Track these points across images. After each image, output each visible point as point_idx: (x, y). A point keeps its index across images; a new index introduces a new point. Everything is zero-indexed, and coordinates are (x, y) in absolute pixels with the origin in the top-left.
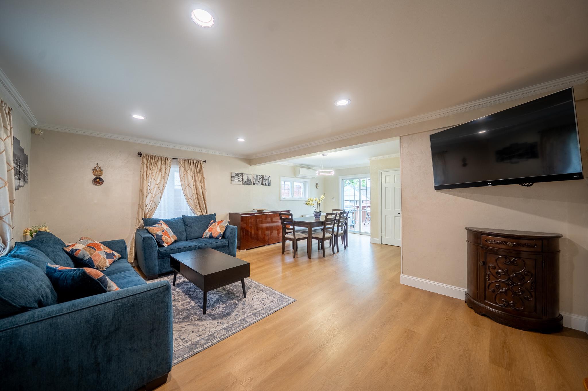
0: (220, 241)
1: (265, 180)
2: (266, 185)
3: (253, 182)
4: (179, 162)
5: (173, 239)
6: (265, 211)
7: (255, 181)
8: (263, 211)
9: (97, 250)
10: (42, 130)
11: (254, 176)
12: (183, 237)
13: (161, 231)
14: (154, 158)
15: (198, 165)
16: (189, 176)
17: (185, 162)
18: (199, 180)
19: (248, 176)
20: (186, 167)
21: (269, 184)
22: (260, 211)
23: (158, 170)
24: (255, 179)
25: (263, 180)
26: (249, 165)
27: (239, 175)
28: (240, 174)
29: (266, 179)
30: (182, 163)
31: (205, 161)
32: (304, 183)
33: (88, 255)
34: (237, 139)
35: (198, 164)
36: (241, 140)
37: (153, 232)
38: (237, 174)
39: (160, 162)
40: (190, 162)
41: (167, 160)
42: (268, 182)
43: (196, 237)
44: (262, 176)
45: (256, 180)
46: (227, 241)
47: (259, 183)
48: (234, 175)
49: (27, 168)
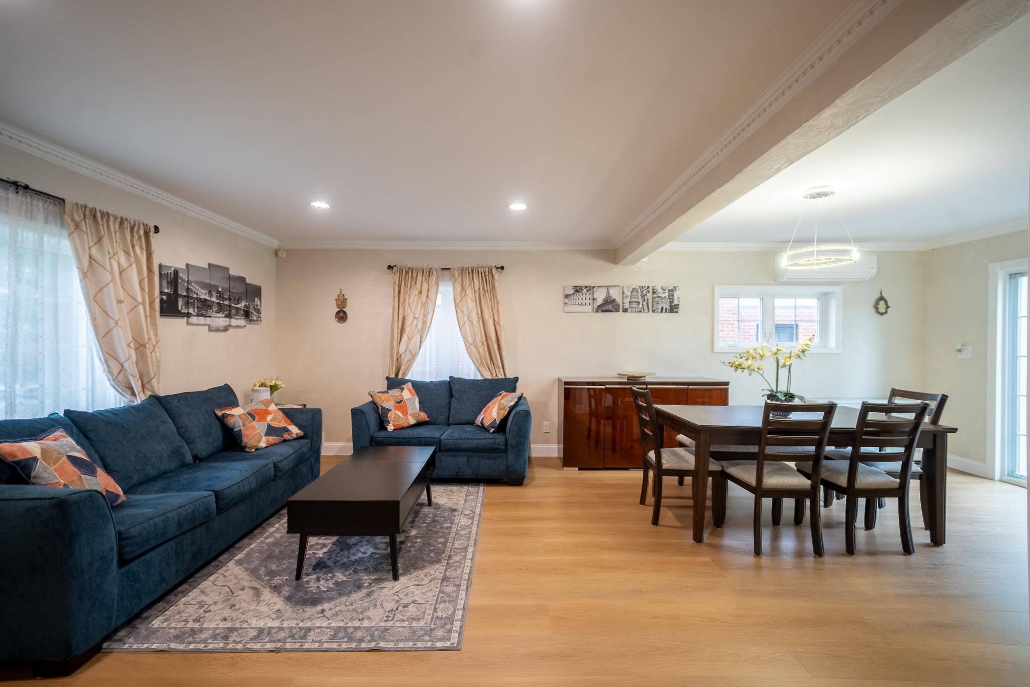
0: (487, 435)
1: (659, 297)
2: (662, 312)
3: (623, 306)
4: (453, 276)
5: (413, 420)
6: (648, 380)
7: (630, 302)
8: (642, 380)
9: (256, 420)
10: (287, 251)
11: (625, 291)
12: (442, 417)
13: (393, 402)
14: (410, 271)
15: (487, 277)
16: (469, 300)
17: (462, 274)
18: (488, 308)
19: (608, 292)
20: (464, 282)
21: (673, 309)
22: (633, 380)
23: (417, 292)
24: (627, 297)
25: (653, 298)
26: (613, 265)
27: (585, 291)
28: (586, 287)
29: (663, 295)
30: (456, 276)
31: (502, 268)
32: (824, 298)
33: (240, 426)
34: (507, 206)
35: (487, 274)
36: (518, 206)
37: (379, 402)
38: (578, 288)
39: (419, 278)
40: (471, 272)
41: (431, 273)
42: (671, 302)
43: (463, 422)
44: (651, 290)
45: (632, 300)
46: (503, 440)
47: (641, 306)
48: (571, 291)
49: (258, 303)
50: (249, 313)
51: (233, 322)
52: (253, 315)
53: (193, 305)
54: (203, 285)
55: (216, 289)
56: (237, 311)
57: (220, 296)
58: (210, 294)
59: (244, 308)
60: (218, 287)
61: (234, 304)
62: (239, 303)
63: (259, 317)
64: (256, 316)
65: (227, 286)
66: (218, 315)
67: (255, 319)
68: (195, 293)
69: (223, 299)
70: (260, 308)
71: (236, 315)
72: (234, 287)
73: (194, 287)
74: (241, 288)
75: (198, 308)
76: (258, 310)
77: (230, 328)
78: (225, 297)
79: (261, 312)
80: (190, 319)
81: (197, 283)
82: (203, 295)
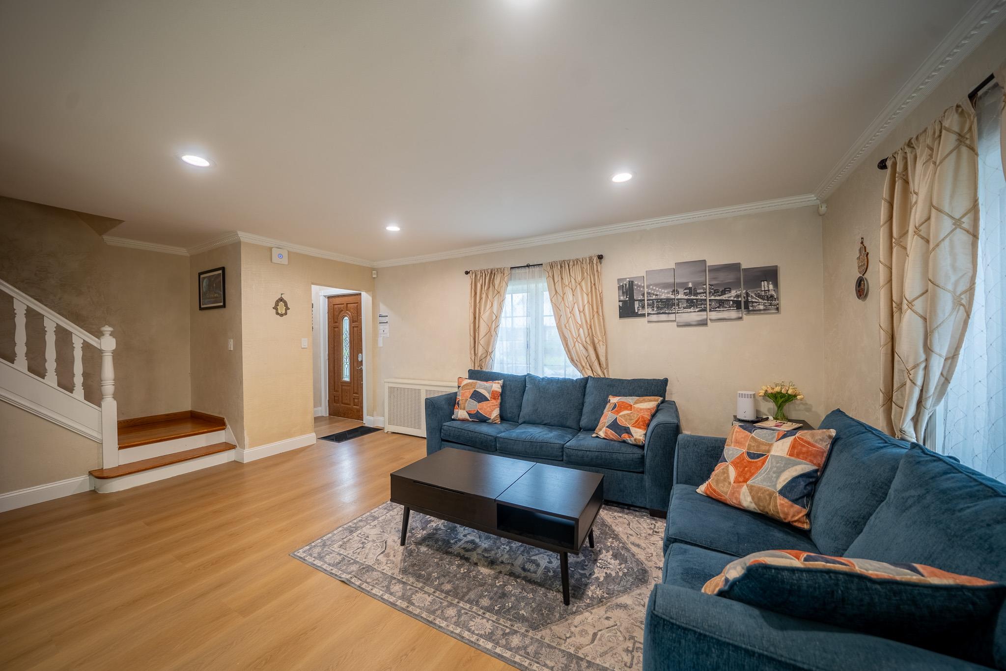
49: (768, 287)
50: (747, 303)
51: (714, 315)
52: (755, 304)
53: (651, 306)
54: (665, 286)
55: (684, 285)
56: (721, 303)
57: (691, 291)
58: (675, 292)
59: (734, 297)
60: (687, 283)
61: (715, 296)
62: (725, 294)
63: (771, 305)
64: (764, 305)
65: (703, 279)
66: (689, 310)
67: (762, 307)
68: (654, 295)
69: (696, 294)
70: (773, 293)
71: (718, 307)
72: (715, 279)
73: (652, 289)
74: (729, 277)
75: (658, 308)
76: (767, 296)
77: (709, 321)
78: (698, 291)
79: (778, 298)
80: (649, 317)
81: (656, 285)
82: (665, 294)
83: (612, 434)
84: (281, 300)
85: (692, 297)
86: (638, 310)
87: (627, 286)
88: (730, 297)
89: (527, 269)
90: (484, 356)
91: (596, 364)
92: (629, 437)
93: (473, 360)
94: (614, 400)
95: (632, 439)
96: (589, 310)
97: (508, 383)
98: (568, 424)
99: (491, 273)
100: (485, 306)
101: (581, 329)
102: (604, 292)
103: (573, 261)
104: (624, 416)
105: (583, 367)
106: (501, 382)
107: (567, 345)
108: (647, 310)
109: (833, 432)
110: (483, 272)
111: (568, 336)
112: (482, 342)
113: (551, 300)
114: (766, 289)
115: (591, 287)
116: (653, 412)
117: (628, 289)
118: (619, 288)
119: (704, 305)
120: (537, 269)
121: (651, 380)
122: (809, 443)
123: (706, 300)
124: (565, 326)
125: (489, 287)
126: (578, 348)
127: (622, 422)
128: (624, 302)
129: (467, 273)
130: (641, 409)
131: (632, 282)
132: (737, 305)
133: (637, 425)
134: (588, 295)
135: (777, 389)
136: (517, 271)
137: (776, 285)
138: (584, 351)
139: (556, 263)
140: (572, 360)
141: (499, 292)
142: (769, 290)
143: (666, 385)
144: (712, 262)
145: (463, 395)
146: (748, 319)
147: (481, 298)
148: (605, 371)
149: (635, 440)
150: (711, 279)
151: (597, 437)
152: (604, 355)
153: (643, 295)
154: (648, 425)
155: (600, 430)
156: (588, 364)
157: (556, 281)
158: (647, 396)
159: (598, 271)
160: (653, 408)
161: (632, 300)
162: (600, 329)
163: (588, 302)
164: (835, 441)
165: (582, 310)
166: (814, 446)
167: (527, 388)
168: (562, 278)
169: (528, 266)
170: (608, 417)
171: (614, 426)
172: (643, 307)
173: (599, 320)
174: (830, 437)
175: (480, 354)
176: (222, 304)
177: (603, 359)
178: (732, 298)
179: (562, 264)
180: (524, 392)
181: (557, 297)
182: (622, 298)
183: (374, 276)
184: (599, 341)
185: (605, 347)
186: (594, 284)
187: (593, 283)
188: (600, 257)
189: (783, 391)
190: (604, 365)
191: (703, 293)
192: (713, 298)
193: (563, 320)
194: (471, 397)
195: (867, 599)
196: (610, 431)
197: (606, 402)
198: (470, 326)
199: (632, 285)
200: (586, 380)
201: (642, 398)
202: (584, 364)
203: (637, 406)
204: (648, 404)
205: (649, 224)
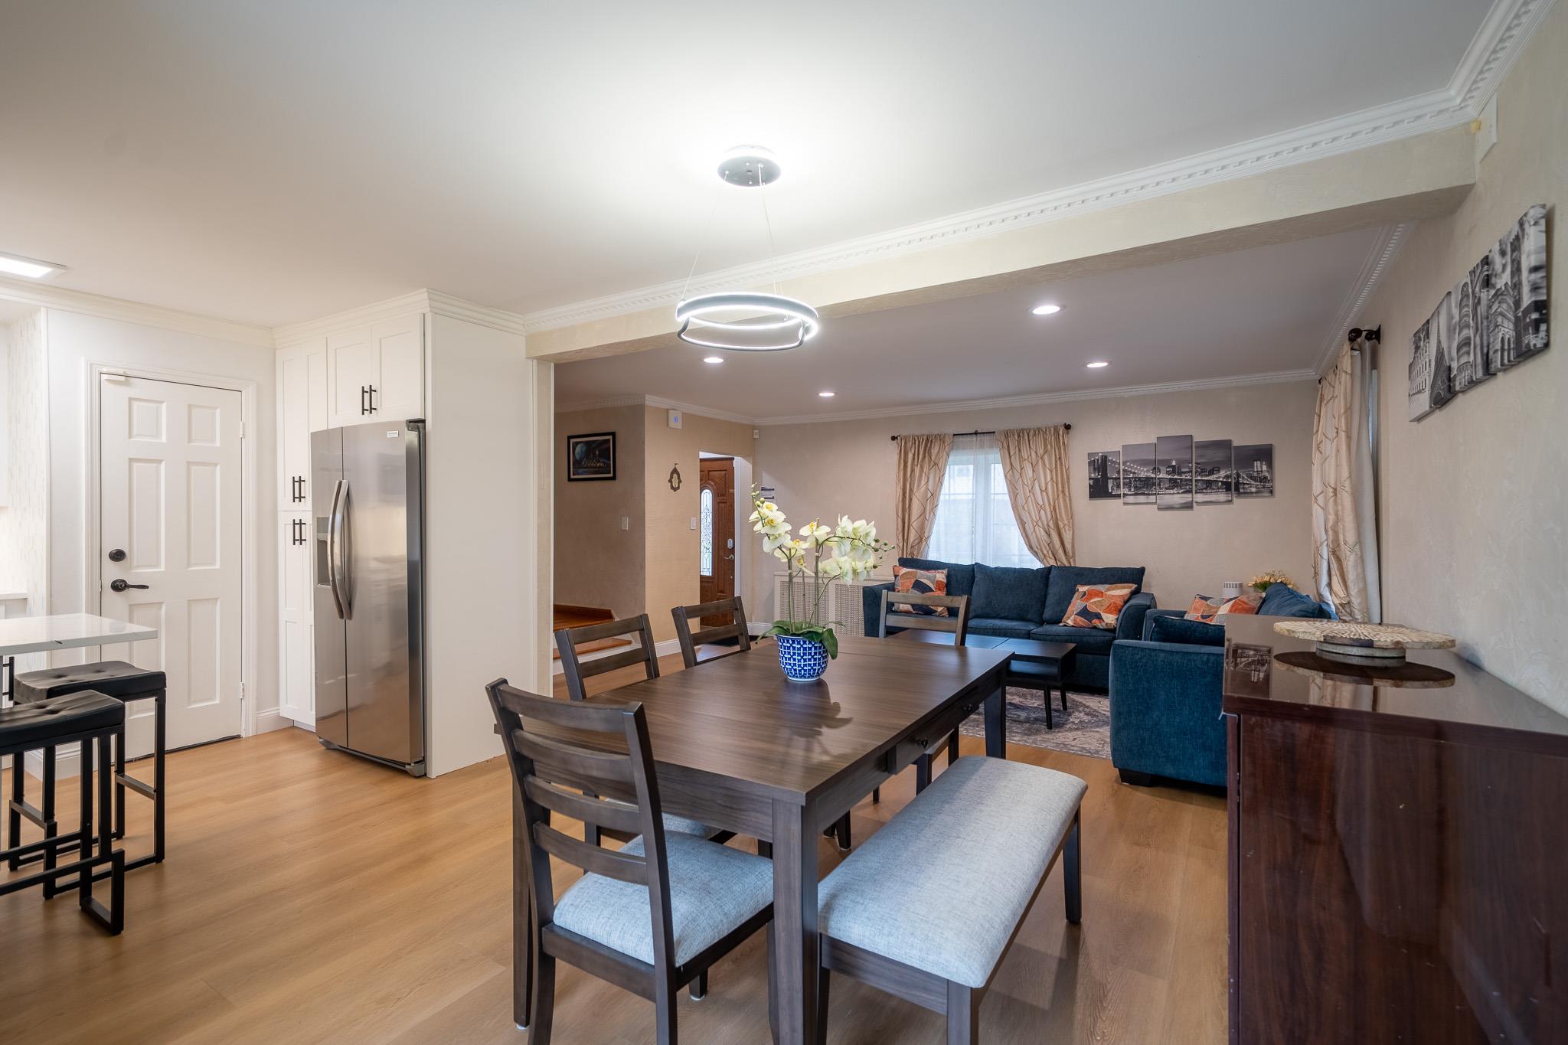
49: (1261, 468)
50: (1237, 484)
51: (1199, 498)
52: (1246, 486)
53: (1127, 485)
54: (1144, 463)
55: (1166, 463)
56: (1209, 484)
57: (1175, 470)
58: (1156, 470)
59: (1224, 478)
60: (1170, 461)
61: (1202, 476)
62: (1213, 474)
63: (1264, 487)
64: (1256, 487)
65: (1188, 457)
66: (1172, 491)
67: (1254, 490)
68: (1131, 472)
69: (1180, 473)
70: (1267, 474)
71: (1205, 489)
72: (1202, 456)
73: (1129, 467)
74: (1219, 455)
75: (1135, 487)
76: (1260, 478)
77: (1194, 504)
78: (1183, 470)
79: (1272, 480)
80: (1125, 499)
81: (1134, 462)
82: (1144, 472)
83: (1081, 621)
84: (675, 471)
85: (1176, 477)
86: (1112, 489)
87: (1100, 461)
88: (1219, 477)
89: (974, 438)
90: (917, 542)
91: (1061, 551)
92: (1100, 623)
93: (901, 547)
94: (1082, 589)
95: (1103, 624)
96: (1054, 490)
97: (953, 572)
98: (1029, 616)
99: (927, 440)
100: (920, 481)
101: (1042, 511)
102: (1070, 468)
103: (1035, 432)
104: (1095, 602)
105: (1045, 556)
106: (945, 571)
107: (1024, 529)
108: (1122, 491)
109: (1264, 595)
110: (916, 438)
111: (1027, 518)
112: (915, 524)
113: (1005, 476)
114: (1259, 469)
115: (1056, 462)
116: (1126, 598)
117: (1101, 466)
118: (1090, 463)
119: (1190, 485)
120: (987, 438)
121: (1125, 568)
122: (1244, 602)
123: (1191, 480)
124: (1023, 507)
125: (924, 457)
126: (1038, 533)
127: (1093, 608)
128: (1095, 480)
129: (893, 438)
130: (1113, 596)
131: (1106, 457)
132: (1227, 487)
133: (1109, 611)
134: (1051, 472)
135: (1267, 579)
136: (961, 439)
137: (1270, 466)
138: (1046, 536)
139: (1012, 431)
140: (1031, 548)
141: (935, 464)
142: (1262, 471)
143: (1143, 574)
144: (1200, 436)
145: (903, 584)
146: (1239, 503)
147: (913, 471)
148: (1071, 560)
149: (1107, 624)
150: (1198, 457)
151: (1065, 626)
152: (1071, 541)
153: (1119, 472)
154: (1120, 611)
155: (1069, 618)
156: (1050, 552)
157: (1012, 453)
158: (1121, 583)
159: (1064, 443)
160: (1126, 595)
161: (1105, 478)
162: (1066, 511)
163: (1052, 479)
164: (1264, 601)
165: (1044, 488)
166: (1247, 604)
167: (976, 579)
168: (1020, 450)
169: (976, 433)
170: (1077, 604)
171: (1084, 613)
172: (1118, 486)
173: (1065, 501)
174: (1261, 598)
175: (911, 539)
176: (611, 475)
177: (1068, 546)
178: (1221, 479)
179: (1020, 433)
180: (973, 583)
181: (1013, 472)
182: (1093, 475)
183: (756, 437)
184: (1065, 525)
185: (1071, 532)
186: (1060, 458)
187: (1058, 457)
188: (1068, 427)
189: (1272, 580)
190: (1071, 553)
191: (1189, 472)
192: (1199, 478)
193: (1021, 499)
194: (913, 587)
195: (1205, 630)
196: (1079, 618)
197: (1073, 591)
198: (897, 506)
199: (1106, 461)
200: (1048, 571)
201: (1114, 586)
202: (1045, 552)
203: (1109, 593)
204: (1122, 591)
205: (1126, 392)
